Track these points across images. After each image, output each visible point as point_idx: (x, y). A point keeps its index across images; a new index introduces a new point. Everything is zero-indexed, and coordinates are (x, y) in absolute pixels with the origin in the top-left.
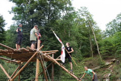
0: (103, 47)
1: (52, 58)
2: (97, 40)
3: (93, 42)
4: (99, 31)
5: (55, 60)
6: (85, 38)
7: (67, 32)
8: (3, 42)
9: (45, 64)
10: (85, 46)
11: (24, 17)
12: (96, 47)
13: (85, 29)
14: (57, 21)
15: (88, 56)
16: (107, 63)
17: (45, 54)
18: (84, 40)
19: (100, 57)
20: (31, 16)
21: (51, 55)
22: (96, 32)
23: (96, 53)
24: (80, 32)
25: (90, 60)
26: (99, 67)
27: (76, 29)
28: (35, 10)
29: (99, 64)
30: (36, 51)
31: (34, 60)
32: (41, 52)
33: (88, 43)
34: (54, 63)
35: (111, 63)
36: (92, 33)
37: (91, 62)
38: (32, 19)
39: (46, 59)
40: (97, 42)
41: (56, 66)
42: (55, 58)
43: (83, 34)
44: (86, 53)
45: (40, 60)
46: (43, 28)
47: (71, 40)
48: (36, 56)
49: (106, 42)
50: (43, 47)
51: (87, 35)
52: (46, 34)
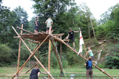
0: (98, 32)
1: (60, 39)
2: (94, 26)
3: (90, 28)
4: (95, 20)
5: (62, 41)
6: (85, 25)
7: (72, 21)
8: (28, 29)
9: (55, 44)
10: (85, 31)
11: (41, 11)
12: (93, 31)
13: (84, 18)
14: (64, 13)
15: (87, 38)
16: (100, 43)
17: (55, 37)
18: (84, 27)
19: (96, 39)
20: (46, 10)
21: (59, 37)
22: (93, 21)
23: (92, 36)
24: (81, 21)
25: (88, 41)
26: (94, 45)
27: (78, 19)
28: (48, 6)
29: (94, 44)
30: (48, 34)
31: (47, 41)
32: (52, 35)
33: (87, 29)
34: (62, 43)
35: (103, 43)
36: (89, 21)
37: (89, 42)
38: (47, 12)
39: (56, 40)
40: (93, 28)
41: (63, 45)
42: (63, 39)
43: (83, 23)
44: (85, 36)
45: (51, 41)
46: (54, 18)
47: (74, 27)
48: (48, 38)
49: (100, 28)
50: (54, 31)
51: (86, 23)
52: (57, 22)
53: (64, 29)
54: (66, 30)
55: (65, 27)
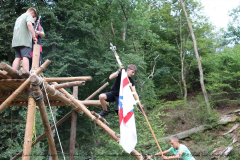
0: (217, 75)
1: (72, 98)
3: (189, 59)
4: (207, 28)
5: (81, 104)
6: (168, 46)
7: (118, 28)
9: (52, 114)
10: (166, 70)
12: (197, 72)
13: (168, 20)
15: (173, 97)
16: (225, 119)
17: (53, 86)
18: (164, 52)
19: (207, 101)
21: (70, 89)
22: (199, 32)
23: (195, 88)
24: (154, 29)
25: (178, 108)
26: (200, 128)
27: (143, 21)
29: (201, 121)
30: (26, 76)
31: (21, 103)
32: (42, 79)
33: (176, 60)
34: (77, 111)
35: (234, 118)
36: (187, 32)
37: (181, 113)
39: (55, 101)
40: (199, 60)
41: (83, 119)
42: (81, 97)
43: (163, 36)
44: (168, 89)
45: (38, 102)
46: (50, 11)
47: (127, 51)
48: (26, 90)
49: (225, 61)
50: (49, 67)
51: (174, 40)
53: (86, 56)
54: (95, 63)
55: (93, 49)
